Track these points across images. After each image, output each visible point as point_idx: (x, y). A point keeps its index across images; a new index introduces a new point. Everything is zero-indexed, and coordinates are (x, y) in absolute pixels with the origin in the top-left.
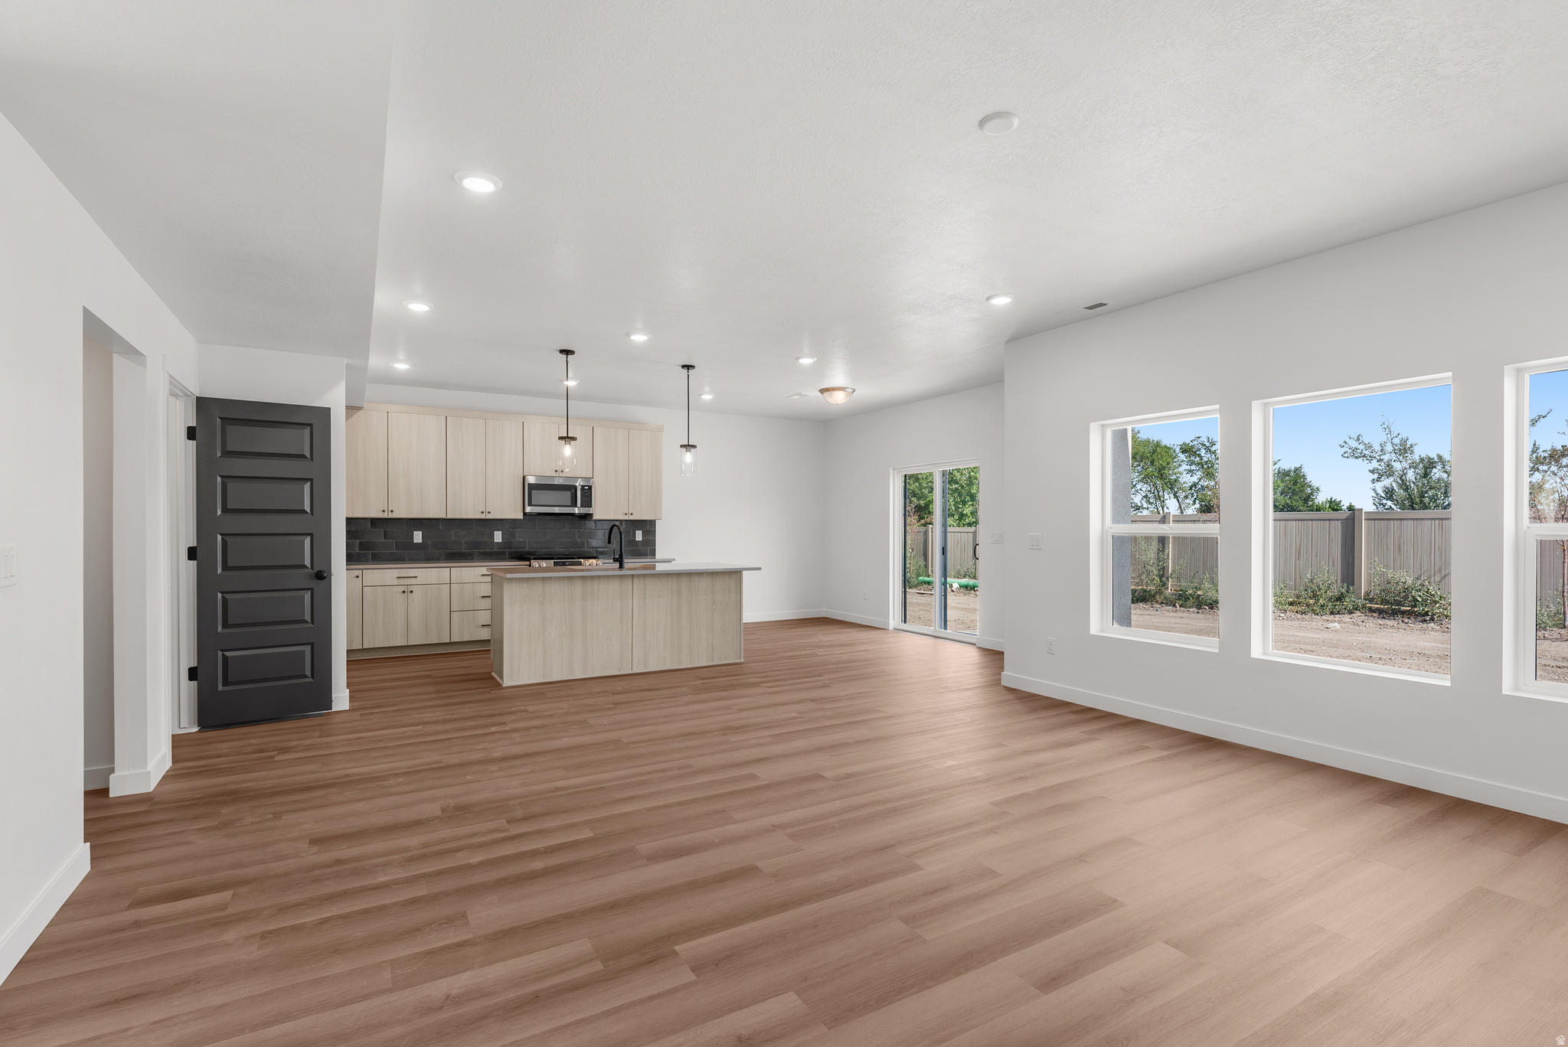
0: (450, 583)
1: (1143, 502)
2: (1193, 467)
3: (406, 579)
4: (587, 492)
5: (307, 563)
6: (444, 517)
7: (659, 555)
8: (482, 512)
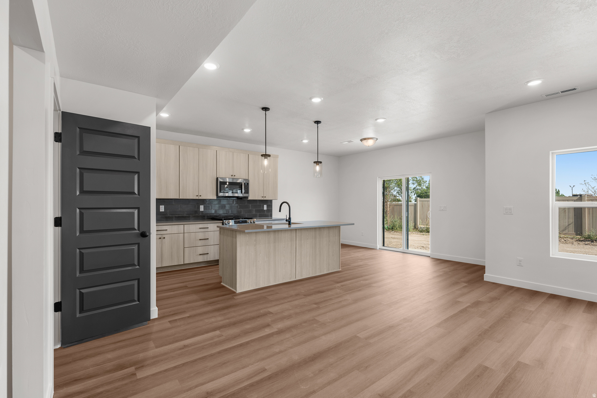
0: (184, 233)
1: (397, 194)
2: (414, 182)
3: (161, 231)
4: (247, 185)
5: (136, 227)
6: (178, 198)
7: (273, 217)
8: (197, 196)
